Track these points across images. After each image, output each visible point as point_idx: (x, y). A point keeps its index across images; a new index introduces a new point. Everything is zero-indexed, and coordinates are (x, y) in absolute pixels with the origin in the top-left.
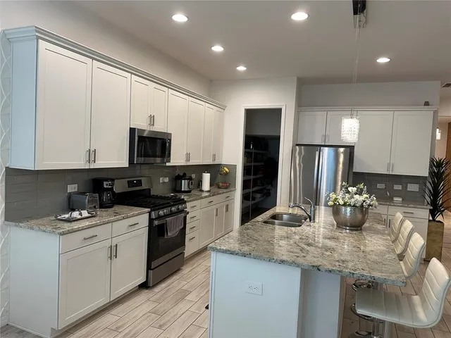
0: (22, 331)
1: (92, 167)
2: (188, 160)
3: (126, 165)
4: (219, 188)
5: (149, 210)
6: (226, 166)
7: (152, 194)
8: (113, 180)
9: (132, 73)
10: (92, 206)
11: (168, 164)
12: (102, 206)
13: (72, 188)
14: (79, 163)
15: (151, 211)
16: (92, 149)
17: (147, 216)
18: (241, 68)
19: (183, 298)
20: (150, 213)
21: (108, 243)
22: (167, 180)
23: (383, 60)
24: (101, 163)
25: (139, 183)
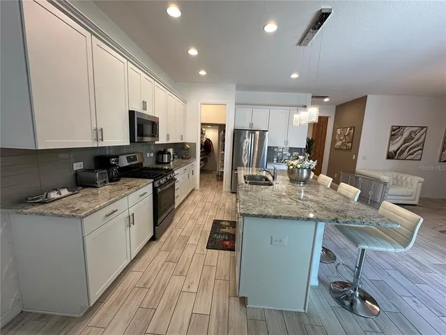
0: (44, 315)
1: (100, 145)
2: (168, 139)
3: (128, 143)
4: (183, 158)
5: (152, 180)
6: (187, 143)
7: (144, 166)
8: (117, 157)
9: (128, 60)
10: (102, 181)
11: (156, 143)
12: (111, 180)
13: (78, 166)
14: (88, 142)
15: (155, 181)
16: (99, 128)
17: (151, 185)
18: (203, 73)
19: (186, 244)
20: (153, 183)
21: (126, 214)
22: (152, 155)
23: (295, 76)
24: (108, 142)
25: (135, 158)
